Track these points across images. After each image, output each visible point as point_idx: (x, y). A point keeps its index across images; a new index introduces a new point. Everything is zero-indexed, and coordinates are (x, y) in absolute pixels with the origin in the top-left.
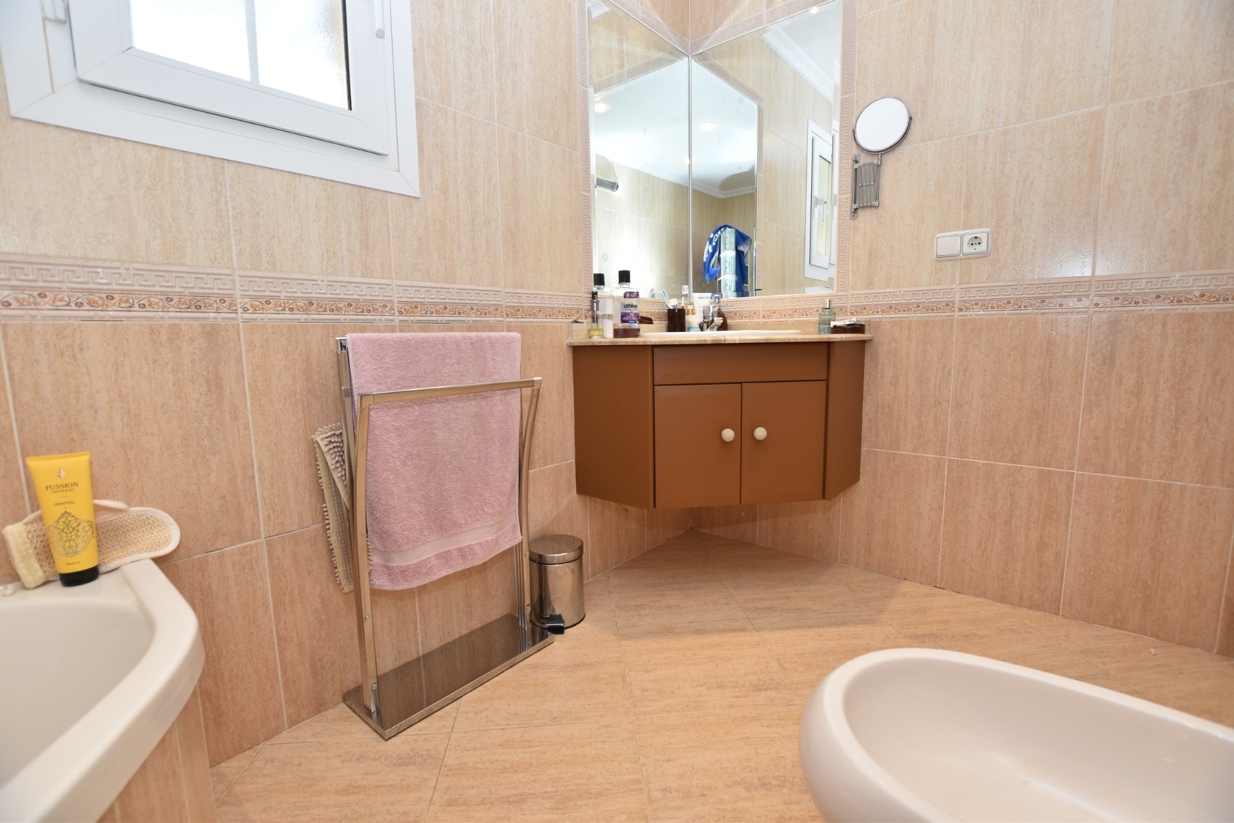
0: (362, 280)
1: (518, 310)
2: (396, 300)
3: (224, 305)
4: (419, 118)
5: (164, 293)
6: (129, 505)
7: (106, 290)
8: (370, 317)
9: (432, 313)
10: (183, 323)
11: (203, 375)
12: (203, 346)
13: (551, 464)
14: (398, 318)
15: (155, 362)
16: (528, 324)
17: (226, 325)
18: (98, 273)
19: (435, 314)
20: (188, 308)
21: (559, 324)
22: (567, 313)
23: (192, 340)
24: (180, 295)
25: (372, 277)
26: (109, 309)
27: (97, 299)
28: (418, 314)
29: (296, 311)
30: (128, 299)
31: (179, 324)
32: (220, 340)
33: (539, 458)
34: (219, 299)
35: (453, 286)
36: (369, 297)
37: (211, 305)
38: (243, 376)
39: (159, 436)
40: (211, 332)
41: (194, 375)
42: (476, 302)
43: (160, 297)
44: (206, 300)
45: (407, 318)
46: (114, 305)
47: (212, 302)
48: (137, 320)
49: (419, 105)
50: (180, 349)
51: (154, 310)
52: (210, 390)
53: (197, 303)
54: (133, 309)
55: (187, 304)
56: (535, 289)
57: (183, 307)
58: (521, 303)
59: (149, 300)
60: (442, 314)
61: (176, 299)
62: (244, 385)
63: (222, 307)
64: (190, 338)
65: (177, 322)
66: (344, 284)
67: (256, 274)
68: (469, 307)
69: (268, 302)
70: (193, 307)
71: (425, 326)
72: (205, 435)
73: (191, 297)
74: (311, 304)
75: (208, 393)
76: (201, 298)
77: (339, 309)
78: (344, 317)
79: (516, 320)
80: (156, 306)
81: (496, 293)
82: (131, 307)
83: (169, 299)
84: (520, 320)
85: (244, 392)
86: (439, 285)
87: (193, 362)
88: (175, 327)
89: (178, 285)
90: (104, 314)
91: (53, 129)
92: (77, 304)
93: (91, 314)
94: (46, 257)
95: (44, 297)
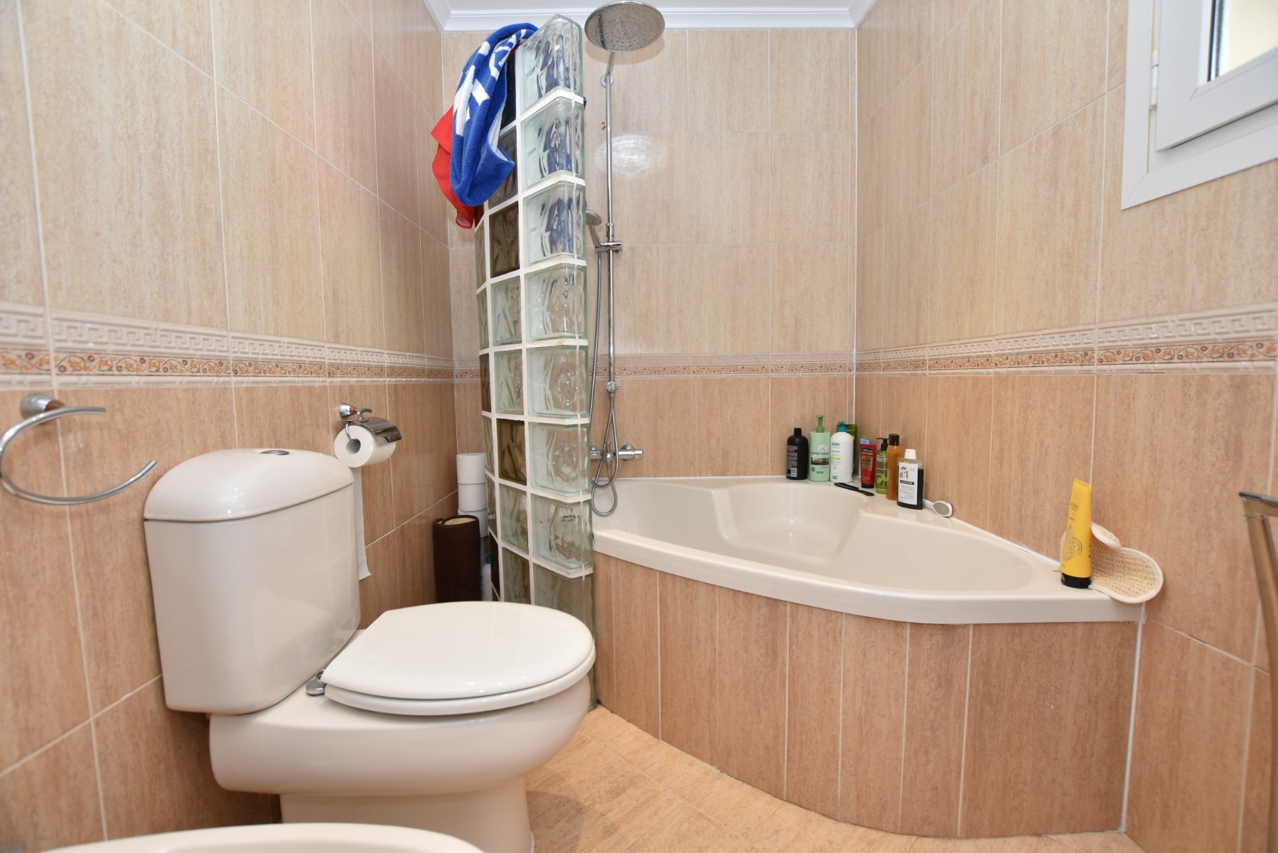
3: (1261, 350)
5: (1199, 343)
6: (1126, 547)
7: (1155, 343)
10: (1213, 374)
11: (1224, 436)
12: (1229, 402)
15: (1182, 415)
17: (1259, 376)
18: (1151, 328)
20: (1220, 357)
23: (1219, 393)
24: (1215, 342)
26: (1156, 362)
27: (1149, 352)
30: (1170, 351)
31: (1209, 375)
32: (1249, 396)
34: (1255, 343)
37: (1245, 352)
38: (1269, 445)
39: (1173, 492)
40: (1240, 384)
41: (1215, 435)
43: (1196, 347)
44: (1241, 347)
46: (1159, 358)
47: (1247, 347)
48: (1174, 371)
50: (1205, 403)
51: (1190, 361)
52: (1227, 456)
53: (1230, 351)
54: (1173, 361)
55: (1220, 353)
57: (1215, 355)
59: (1186, 351)
61: (1210, 347)
62: (1268, 457)
63: (1257, 354)
64: (1218, 392)
65: (1207, 373)
70: (1225, 356)
72: (1213, 506)
73: (1225, 344)
75: (1225, 458)
76: (1235, 344)
80: (1191, 357)
82: (1171, 359)
83: (1204, 349)
85: (1267, 466)
87: (1216, 420)
88: (1204, 379)
89: (1214, 332)
90: (1150, 366)
91: (1143, 208)
92: (1137, 359)
93: (1143, 366)
94: (1124, 319)
95: (1119, 353)
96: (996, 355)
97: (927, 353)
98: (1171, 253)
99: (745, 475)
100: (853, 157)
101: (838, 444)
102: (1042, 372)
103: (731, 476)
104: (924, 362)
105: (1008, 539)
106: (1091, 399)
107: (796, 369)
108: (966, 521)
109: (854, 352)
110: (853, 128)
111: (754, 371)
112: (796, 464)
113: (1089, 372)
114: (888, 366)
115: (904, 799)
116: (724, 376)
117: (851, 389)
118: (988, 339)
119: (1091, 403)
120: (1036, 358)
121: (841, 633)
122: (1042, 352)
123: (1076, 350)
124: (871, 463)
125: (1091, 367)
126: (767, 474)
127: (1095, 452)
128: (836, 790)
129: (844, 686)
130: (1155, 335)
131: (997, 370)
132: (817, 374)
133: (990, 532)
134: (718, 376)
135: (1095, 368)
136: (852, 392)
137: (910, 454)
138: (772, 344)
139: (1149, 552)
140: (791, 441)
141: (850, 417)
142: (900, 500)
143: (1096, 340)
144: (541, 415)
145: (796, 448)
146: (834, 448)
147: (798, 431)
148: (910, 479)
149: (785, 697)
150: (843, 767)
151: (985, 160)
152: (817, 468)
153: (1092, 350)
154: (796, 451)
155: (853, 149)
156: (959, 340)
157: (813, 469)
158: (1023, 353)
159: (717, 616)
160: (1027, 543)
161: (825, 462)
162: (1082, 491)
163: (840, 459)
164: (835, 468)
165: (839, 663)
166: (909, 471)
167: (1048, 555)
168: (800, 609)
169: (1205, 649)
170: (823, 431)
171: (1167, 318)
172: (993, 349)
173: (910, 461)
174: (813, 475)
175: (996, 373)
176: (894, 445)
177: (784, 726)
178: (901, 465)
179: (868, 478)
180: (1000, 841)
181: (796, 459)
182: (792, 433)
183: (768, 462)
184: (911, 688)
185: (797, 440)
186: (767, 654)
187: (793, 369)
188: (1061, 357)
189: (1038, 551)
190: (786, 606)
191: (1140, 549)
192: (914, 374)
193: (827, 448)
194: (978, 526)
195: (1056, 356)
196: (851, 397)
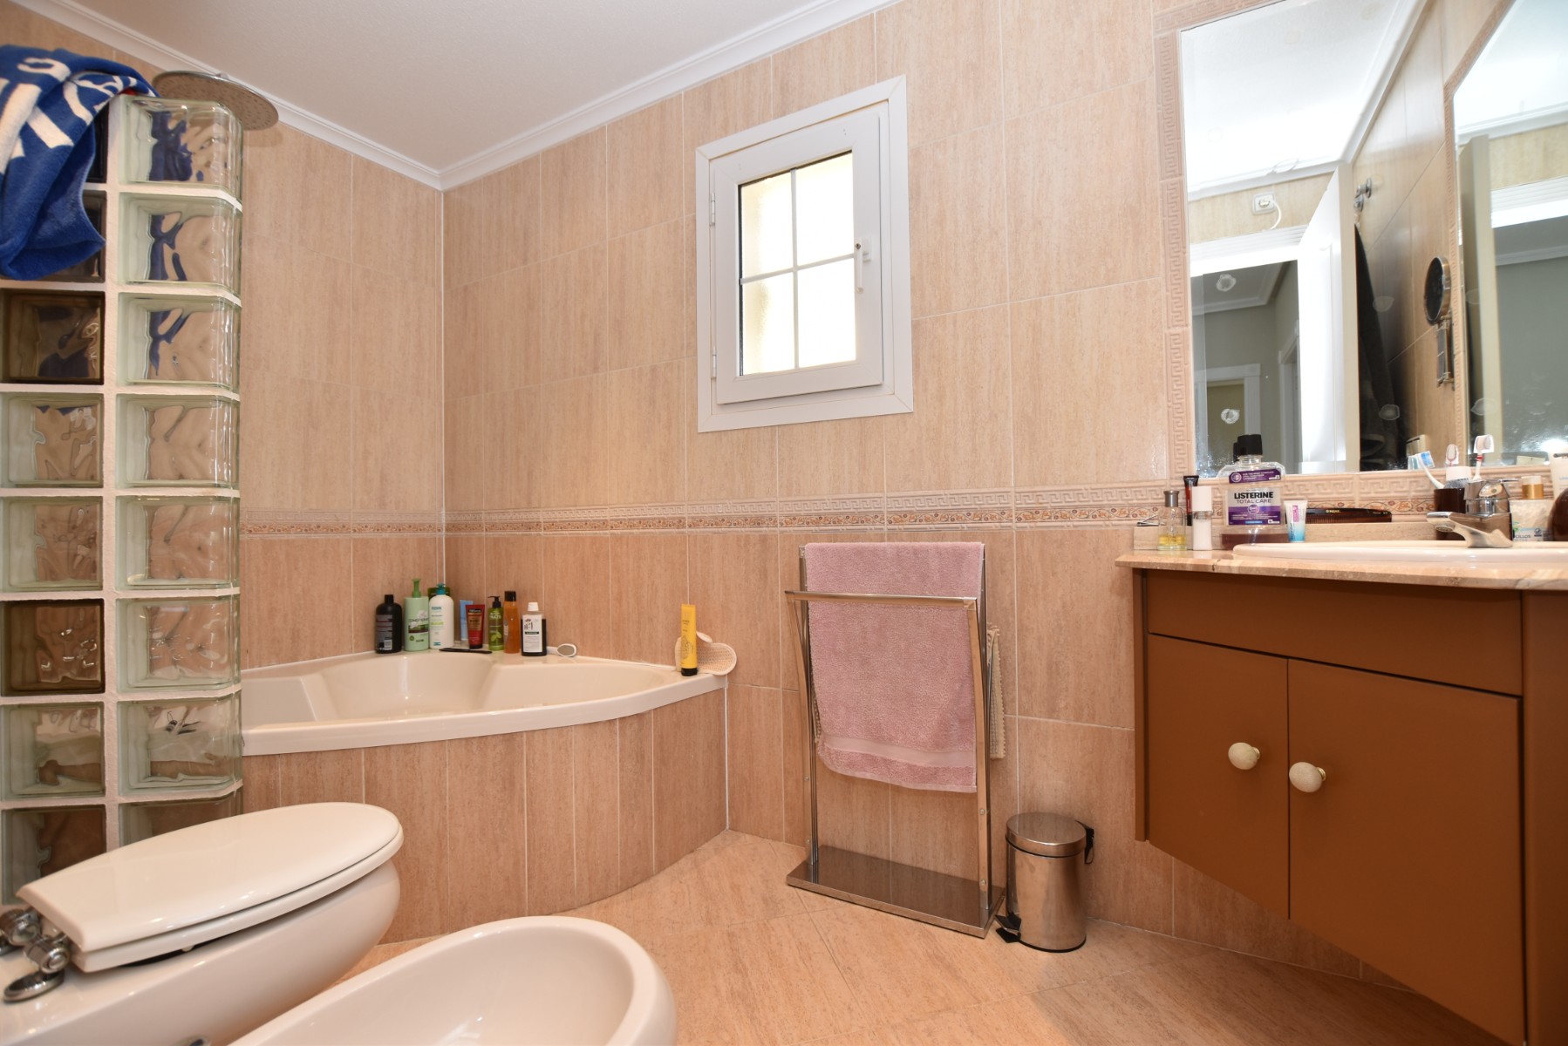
0: (859, 496)
1: (1037, 513)
2: (885, 511)
3: (771, 522)
4: (915, 338)
5: (743, 516)
6: (714, 641)
7: (721, 516)
8: (863, 527)
9: (921, 521)
10: (751, 534)
11: (758, 570)
12: (759, 549)
13: (1087, 721)
14: (886, 527)
15: (738, 558)
16: (1051, 529)
17: (768, 534)
18: (718, 506)
19: (924, 522)
20: (754, 525)
21: (1111, 528)
22: (1130, 511)
24: (751, 516)
25: (867, 492)
26: (722, 526)
27: (718, 521)
28: (907, 523)
29: (811, 524)
30: (729, 521)
32: (767, 546)
33: (1066, 708)
34: (767, 518)
35: (947, 492)
36: (863, 510)
37: (764, 522)
38: (778, 570)
39: (736, 603)
40: (764, 539)
41: (753, 569)
42: (973, 506)
43: (742, 518)
44: (762, 519)
45: (896, 527)
46: (725, 524)
47: (765, 520)
48: (732, 533)
49: (916, 326)
50: (749, 550)
51: (740, 526)
52: (761, 578)
53: (758, 522)
55: (753, 522)
56: (1067, 484)
57: (751, 524)
58: (1041, 503)
59: (738, 521)
60: (933, 522)
61: (749, 519)
62: (778, 577)
63: (769, 524)
64: (754, 544)
65: (749, 533)
66: (843, 500)
67: (790, 499)
68: (965, 513)
69: (794, 519)
71: (914, 535)
72: (757, 608)
73: (755, 518)
74: (821, 518)
76: (760, 518)
77: (840, 521)
78: (844, 528)
79: (1032, 524)
80: (740, 524)
81: (1001, 495)
83: (746, 520)
84: (1039, 524)
86: (931, 492)
87: (754, 559)
88: (748, 536)
89: (751, 511)
90: (720, 530)
91: (710, 434)
92: (712, 525)
93: (716, 530)
94: (703, 500)
95: (701, 521)
96: (611, 520)
97: (542, 516)
98: (726, 464)
99: (322, 657)
100: (439, 316)
101: (440, 608)
102: (649, 533)
103: (304, 660)
104: (538, 524)
105: (630, 660)
106: (686, 550)
107: (382, 529)
108: (590, 655)
109: (443, 512)
110: (439, 287)
111: (332, 530)
112: (390, 634)
113: (683, 533)
114: (492, 527)
115: (621, 861)
116: (292, 537)
117: (440, 549)
118: (603, 507)
119: (685, 553)
120: (644, 523)
121: (571, 744)
122: (649, 519)
123: (674, 518)
124: (480, 622)
125: (684, 530)
126: (351, 652)
127: (690, 585)
128: (573, 882)
129: (576, 787)
130: (721, 510)
131: (612, 531)
132: (406, 534)
133: (614, 659)
134: (285, 537)
135: (686, 530)
136: (442, 554)
137: (533, 606)
138: (354, 501)
139: (726, 643)
140: (381, 610)
141: (441, 580)
142: (525, 651)
143: (686, 512)
144: (136, 587)
145: (390, 617)
146: (433, 613)
147: (389, 598)
148: (535, 630)
149: (524, 821)
150: (577, 858)
151: (596, 369)
152: (417, 636)
153: (684, 518)
154: (390, 620)
155: (439, 307)
156: (576, 506)
157: (412, 638)
158: (634, 520)
159: (447, 771)
160: (646, 660)
161: (424, 629)
162: (689, 611)
163: (442, 623)
164: (437, 633)
165: (571, 769)
166: (533, 622)
167: (662, 663)
168: (536, 735)
169: (760, 689)
170: (419, 596)
171: (727, 501)
172: (607, 514)
173: (533, 613)
174: (411, 644)
175: (612, 534)
176: (511, 600)
177: (523, 849)
178: (525, 617)
179: (477, 638)
180: (676, 865)
181: (391, 629)
182: (381, 600)
183: (351, 637)
184: (622, 770)
185: (390, 608)
186: (505, 788)
187: (379, 528)
188: (663, 523)
189: (655, 663)
190: (522, 736)
191: (722, 642)
192: (526, 535)
193: (426, 613)
194: (602, 657)
195: (660, 522)
196: (441, 558)
